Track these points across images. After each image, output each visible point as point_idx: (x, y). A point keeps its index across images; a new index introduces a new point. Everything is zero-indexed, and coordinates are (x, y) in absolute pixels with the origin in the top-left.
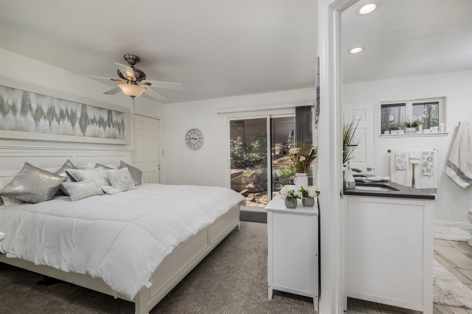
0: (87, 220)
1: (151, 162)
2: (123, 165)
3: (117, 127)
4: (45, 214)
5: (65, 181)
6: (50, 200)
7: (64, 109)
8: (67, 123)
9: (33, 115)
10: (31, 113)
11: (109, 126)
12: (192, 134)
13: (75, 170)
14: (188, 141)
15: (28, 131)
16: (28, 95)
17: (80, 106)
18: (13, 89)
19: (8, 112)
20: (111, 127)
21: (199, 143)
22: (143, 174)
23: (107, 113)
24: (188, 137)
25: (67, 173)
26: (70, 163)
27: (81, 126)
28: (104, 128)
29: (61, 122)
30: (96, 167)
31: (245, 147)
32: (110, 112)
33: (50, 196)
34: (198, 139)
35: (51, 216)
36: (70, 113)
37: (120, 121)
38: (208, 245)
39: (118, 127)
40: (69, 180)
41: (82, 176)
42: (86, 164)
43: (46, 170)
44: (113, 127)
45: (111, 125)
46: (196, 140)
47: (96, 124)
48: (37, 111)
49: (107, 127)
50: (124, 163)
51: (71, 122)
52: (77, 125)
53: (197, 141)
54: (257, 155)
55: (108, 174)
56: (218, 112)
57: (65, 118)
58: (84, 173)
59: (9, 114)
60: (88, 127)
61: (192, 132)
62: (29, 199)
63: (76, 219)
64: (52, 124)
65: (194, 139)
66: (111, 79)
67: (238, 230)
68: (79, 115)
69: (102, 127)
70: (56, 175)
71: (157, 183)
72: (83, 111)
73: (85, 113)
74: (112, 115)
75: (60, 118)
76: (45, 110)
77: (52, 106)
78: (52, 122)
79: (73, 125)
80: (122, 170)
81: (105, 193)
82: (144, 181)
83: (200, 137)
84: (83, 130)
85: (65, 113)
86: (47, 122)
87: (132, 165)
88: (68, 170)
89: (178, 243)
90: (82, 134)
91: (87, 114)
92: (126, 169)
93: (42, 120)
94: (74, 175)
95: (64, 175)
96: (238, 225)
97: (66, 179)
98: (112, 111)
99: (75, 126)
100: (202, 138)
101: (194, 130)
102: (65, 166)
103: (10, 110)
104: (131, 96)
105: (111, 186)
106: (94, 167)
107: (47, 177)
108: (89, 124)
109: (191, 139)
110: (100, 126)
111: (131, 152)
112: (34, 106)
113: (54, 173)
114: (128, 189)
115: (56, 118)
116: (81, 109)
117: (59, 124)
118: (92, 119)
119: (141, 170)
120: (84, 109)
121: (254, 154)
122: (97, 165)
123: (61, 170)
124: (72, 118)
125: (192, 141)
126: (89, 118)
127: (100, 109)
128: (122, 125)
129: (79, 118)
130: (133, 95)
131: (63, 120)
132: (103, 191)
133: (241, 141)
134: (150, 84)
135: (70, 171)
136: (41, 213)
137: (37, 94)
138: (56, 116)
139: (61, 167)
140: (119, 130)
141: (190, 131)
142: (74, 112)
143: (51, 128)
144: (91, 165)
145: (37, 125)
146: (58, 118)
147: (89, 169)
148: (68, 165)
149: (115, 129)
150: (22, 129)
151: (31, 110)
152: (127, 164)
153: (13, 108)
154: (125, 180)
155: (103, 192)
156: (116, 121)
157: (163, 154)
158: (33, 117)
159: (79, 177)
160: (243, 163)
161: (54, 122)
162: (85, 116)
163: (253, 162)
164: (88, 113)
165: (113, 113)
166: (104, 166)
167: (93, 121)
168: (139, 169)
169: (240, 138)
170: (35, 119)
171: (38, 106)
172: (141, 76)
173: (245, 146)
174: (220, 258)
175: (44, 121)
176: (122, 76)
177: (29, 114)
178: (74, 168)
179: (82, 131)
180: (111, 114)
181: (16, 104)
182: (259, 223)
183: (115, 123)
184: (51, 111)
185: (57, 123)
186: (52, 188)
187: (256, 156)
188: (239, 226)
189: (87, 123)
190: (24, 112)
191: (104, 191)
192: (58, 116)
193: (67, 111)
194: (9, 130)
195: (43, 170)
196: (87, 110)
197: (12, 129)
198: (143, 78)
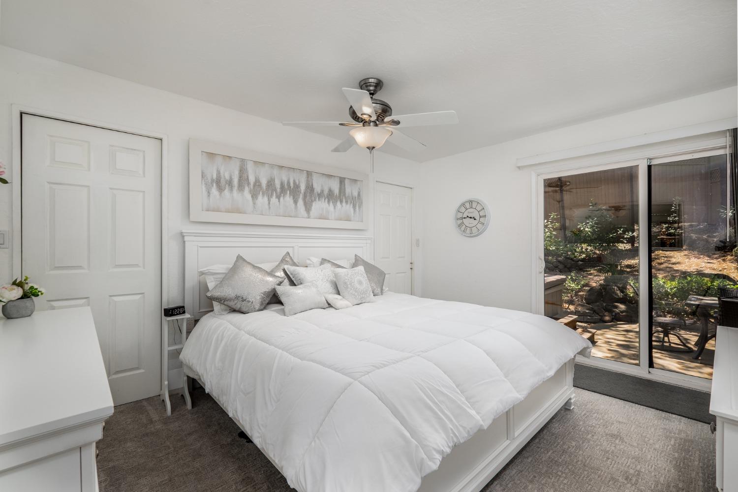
0: (294, 357)
1: (400, 257)
2: (357, 261)
3: (351, 203)
4: (249, 333)
5: (280, 284)
6: (262, 310)
7: (285, 179)
8: (288, 199)
9: (250, 191)
10: (249, 188)
11: (341, 202)
12: (467, 209)
13: (294, 267)
14: (460, 222)
15: (245, 213)
16: (245, 163)
17: (305, 175)
18: (230, 157)
19: (225, 188)
20: (344, 204)
21: (479, 226)
22: (386, 276)
23: (339, 182)
24: (460, 215)
25: (284, 271)
26: (290, 256)
27: (305, 204)
28: (334, 205)
29: (282, 199)
30: (322, 263)
31: (565, 233)
32: (342, 181)
33: (262, 304)
34: (477, 217)
35: (253, 339)
36: (292, 185)
37: (355, 194)
38: (508, 442)
39: (353, 203)
40: (286, 281)
41: (302, 277)
42: (309, 259)
43: (260, 266)
44: (347, 202)
45: (344, 200)
46: (475, 219)
47: (323, 199)
48: (255, 185)
49: (339, 203)
50: (360, 259)
51: (293, 199)
52: (301, 202)
53: (476, 222)
54: (589, 248)
55: (336, 275)
56: (519, 165)
57: (287, 193)
58: (304, 273)
59: (225, 191)
60: (314, 204)
61: (468, 205)
62: (238, 307)
63: (280, 351)
64: (271, 202)
65: (471, 218)
66: (340, 124)
67: (569, 410)
68: (303, 187)
69: (331, 204)
70: (271, 274)
71: (408, 293)
72: (308, 181)
73: (311, 185)
74: (344, 185)
75: (280, 194)
76: (264, 182)
77: (271, 179)
78: (271, 199)
79: (296, 202)
80: (355, 270)
81: (330, 305)
82: (387, 289)
83: (482, 213)
84: (308, 209)
85: (286, 186)
86: (266, 199)
87: (371, 262)
88: (286, 267)
89: (449, 447)
90: (306, 215)
91: (312, 185)
92: (361, 268)
93: (260, 197)
94: (292, 274)
95: (281, 274)
96: (570, 399)
97: (281, 280)
98: (345, 178)
99: (298, 204)
100: (485, 216)
101: (471, 202)
102: (283, 261)
103: (227, 185)
104: (368, 148)
105: (339, 294)
106: (320, 263)
107: (260, 276)
108: (315, 200)
109: (464, 218)
110: (329, 202)
111: (369, 241)
112: (252, 179)
113: (268, 271)
114: (364, 301)
115: (276, 194)
116: (306, 179)
117: (279, 201)
118: (319, 192)
119: (383, 270)
120: (309, 178)
121: (584, 246)
122: (324, 261)
123: (277, 268)
124: (294, 191)
125: (467, 222)
126: (315, 192)
127: (330, 176)
128: (358, 198)
129: (302, 191)
130: (371, 145)
131: (284, 196)
132: (327, 302)
133: (557, 220)
134: (398, 123)
135: (288, 269)
136: (244, 331)
137: (255, 162)
138: (276, 190)
139: (278, 263)
140: (354, 207)
141: (463, 205)
142: (298, 183)
143: (270, 208)
144: (316, 260)
145: (254, 204)
146: (279, 194)
147: (314, 267)
148: (286, 259)
149: (348, 206)
150: (238, 211)
151: (249, 184)
152: (363, 260)
153: (230, 183)
154: (358, 286)
155: (327, 304)
156: (350, 193)
157: (418, 245)
158: (251, 193)
159: (298, 278)
160: (559, 262)
161: (274, 200)
162: (310, 188)
163: (583, 260)
164: (314, 184)
165: (347, 181)
166: (332, 262)
167: (320, 195)
168: (381, 269)
169: (557, 215)
170: (252, 196)
171: (256, 178)
172: (385, 110)
173: (565, 231)
174: (535, 477)
175: (262, 199)
176: (355, 116)
177: (247, 189)
178: (294, 264)
179: (306, 210)
180: (343, 183)
181: (233, 177)
182: (623, 401)
183: (348, 197)
184: (271, 183)
185: (277, 200)
186: (265, 293)
187: (587, 249)
188: (572, 401)
189: (313, 198)
190: (241, 187)
191: (329, 302)
192: (279, 190)
193: (289, 183)
194: (226, 212)
195: (257, 267)
196: (313, 180)
197: (228, 211)
198: (387, 114)
